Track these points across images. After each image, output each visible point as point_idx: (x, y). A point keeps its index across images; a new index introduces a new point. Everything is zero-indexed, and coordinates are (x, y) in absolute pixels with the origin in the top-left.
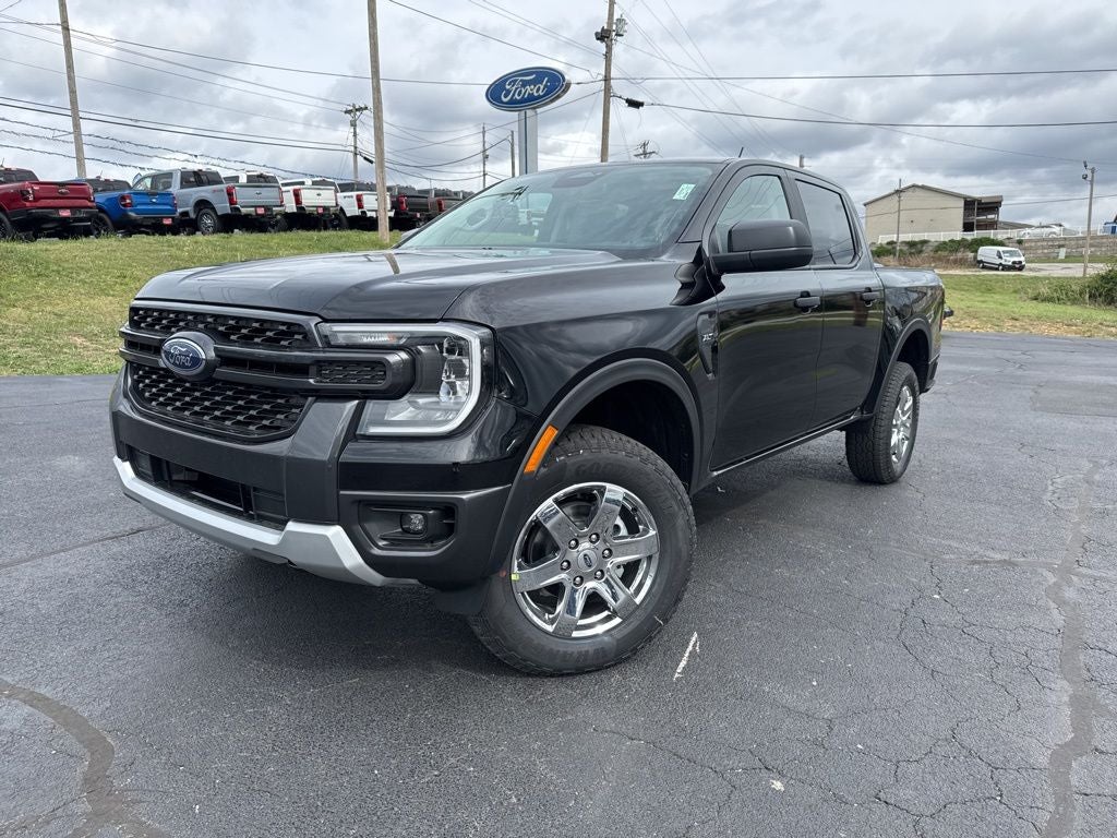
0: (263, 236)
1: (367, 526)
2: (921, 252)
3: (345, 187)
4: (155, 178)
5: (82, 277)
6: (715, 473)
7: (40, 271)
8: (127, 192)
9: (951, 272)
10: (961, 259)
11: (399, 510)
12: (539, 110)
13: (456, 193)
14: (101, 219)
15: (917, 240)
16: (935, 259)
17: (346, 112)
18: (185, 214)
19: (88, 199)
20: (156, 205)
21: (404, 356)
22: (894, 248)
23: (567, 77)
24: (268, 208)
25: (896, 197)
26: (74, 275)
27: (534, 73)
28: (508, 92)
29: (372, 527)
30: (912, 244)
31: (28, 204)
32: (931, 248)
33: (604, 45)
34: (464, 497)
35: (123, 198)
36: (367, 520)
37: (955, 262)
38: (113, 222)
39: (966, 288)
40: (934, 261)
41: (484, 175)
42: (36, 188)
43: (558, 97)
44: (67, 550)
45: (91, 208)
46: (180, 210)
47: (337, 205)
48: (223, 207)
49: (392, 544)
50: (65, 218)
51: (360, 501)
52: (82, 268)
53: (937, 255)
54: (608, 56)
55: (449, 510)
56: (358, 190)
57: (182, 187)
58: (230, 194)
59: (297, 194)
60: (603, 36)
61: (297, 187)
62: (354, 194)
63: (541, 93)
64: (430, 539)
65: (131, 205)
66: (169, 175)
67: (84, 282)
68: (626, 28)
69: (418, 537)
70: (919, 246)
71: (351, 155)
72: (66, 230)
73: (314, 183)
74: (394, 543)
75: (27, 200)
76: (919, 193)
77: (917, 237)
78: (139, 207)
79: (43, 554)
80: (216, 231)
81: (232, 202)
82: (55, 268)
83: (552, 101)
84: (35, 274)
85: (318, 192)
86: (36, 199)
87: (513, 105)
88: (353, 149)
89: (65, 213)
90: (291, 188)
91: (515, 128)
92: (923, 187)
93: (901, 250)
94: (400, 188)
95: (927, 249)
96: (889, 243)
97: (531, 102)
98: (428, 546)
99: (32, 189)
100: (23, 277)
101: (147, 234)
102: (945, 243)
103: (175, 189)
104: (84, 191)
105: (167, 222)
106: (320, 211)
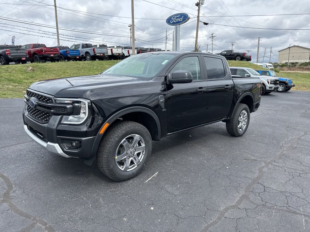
0: (102, 61)
1: (63, 144)
2: (295, 66)
3: (125, 48)
4: (76, 46)
5: (54, 72)
6: (169, 134)
7: (44, 71)
8: (68, 50)
9: (304, 72)
10: (308, 68)
11: (71, 141)
12: (181, 25)
13: (156, 49)
14: (61, 57)
15: (294, 62)
16: (299, 68)
17: (129, 26)
18: (83, 55)
19: (58, 52)
20: (75, 53)
21: (71, 106)
22: (287, 64)
23: (189, 16)
24: (104, 54)
25: (288, 49)
26: (52, 72)
27: (180, 15)
28: (172, 20)
29: (64, 144)
30: (293, 63)
31: (43, 53)
32: (299, 65)
33: (198, 7)
34: (83, 139)
35: (67, 51)
36: (64, 143)
37: (306, 69)
38: (64, 57)
39: (307, 77)
40: (299, 69)
41: (166, 43)
42: (45, 49)
43: (186, 21)
44: (24, 143)
45: (58, 54)
46: (81, 54)
47: (122, 53)
48: (92, 54)
49: (69, 149)
50: (52, 57)
51: (61, 139)
52: (54, 70)
53: (300, 67)
54: (199, 10)
55: (80, 142)
56: (129, 49)
57: (82, 48)
58: (94, 50)
59: (112, 50)
60: (198, 5)
61: (112, 48)
62: (127, 50)
63: (181, 20)
64: (76, 148)
65: (69, 53)
66: (79, 45)
67: (55, 74)
68: (204, 2)
69: (74, 147)
70: (295, 64)
71: (130, 38)
72: (53, 60)
73: (117, 47)
74: (70, 149)
75: (43, 52)
76: (296, 48)
77: (294, 61)
78: (71, 54)
79: (19, 144)
80: (90, 60)
81: (94, 52)
82: (48, 70)
83: (185, 23)
84: (43, 71)
85: (117, 49)
86: (45, 52)
87: (174, 24)
88: (130, 36)
89: (52, 55)
90: (110, 48)
91: (174, 30)
92: (297, 46)
93: (289, 65)
94: (140, 48)
95: (298, 65)
96: (285, 63)
97: (179, 23)
98: (76, 150)
99: (44, 49)
100: (40, 72)
101: (73, 61)
102: (303, 63)
103: (80, 49)
104: (57, 50)
105: (78, 57)
106: (118, 54)
